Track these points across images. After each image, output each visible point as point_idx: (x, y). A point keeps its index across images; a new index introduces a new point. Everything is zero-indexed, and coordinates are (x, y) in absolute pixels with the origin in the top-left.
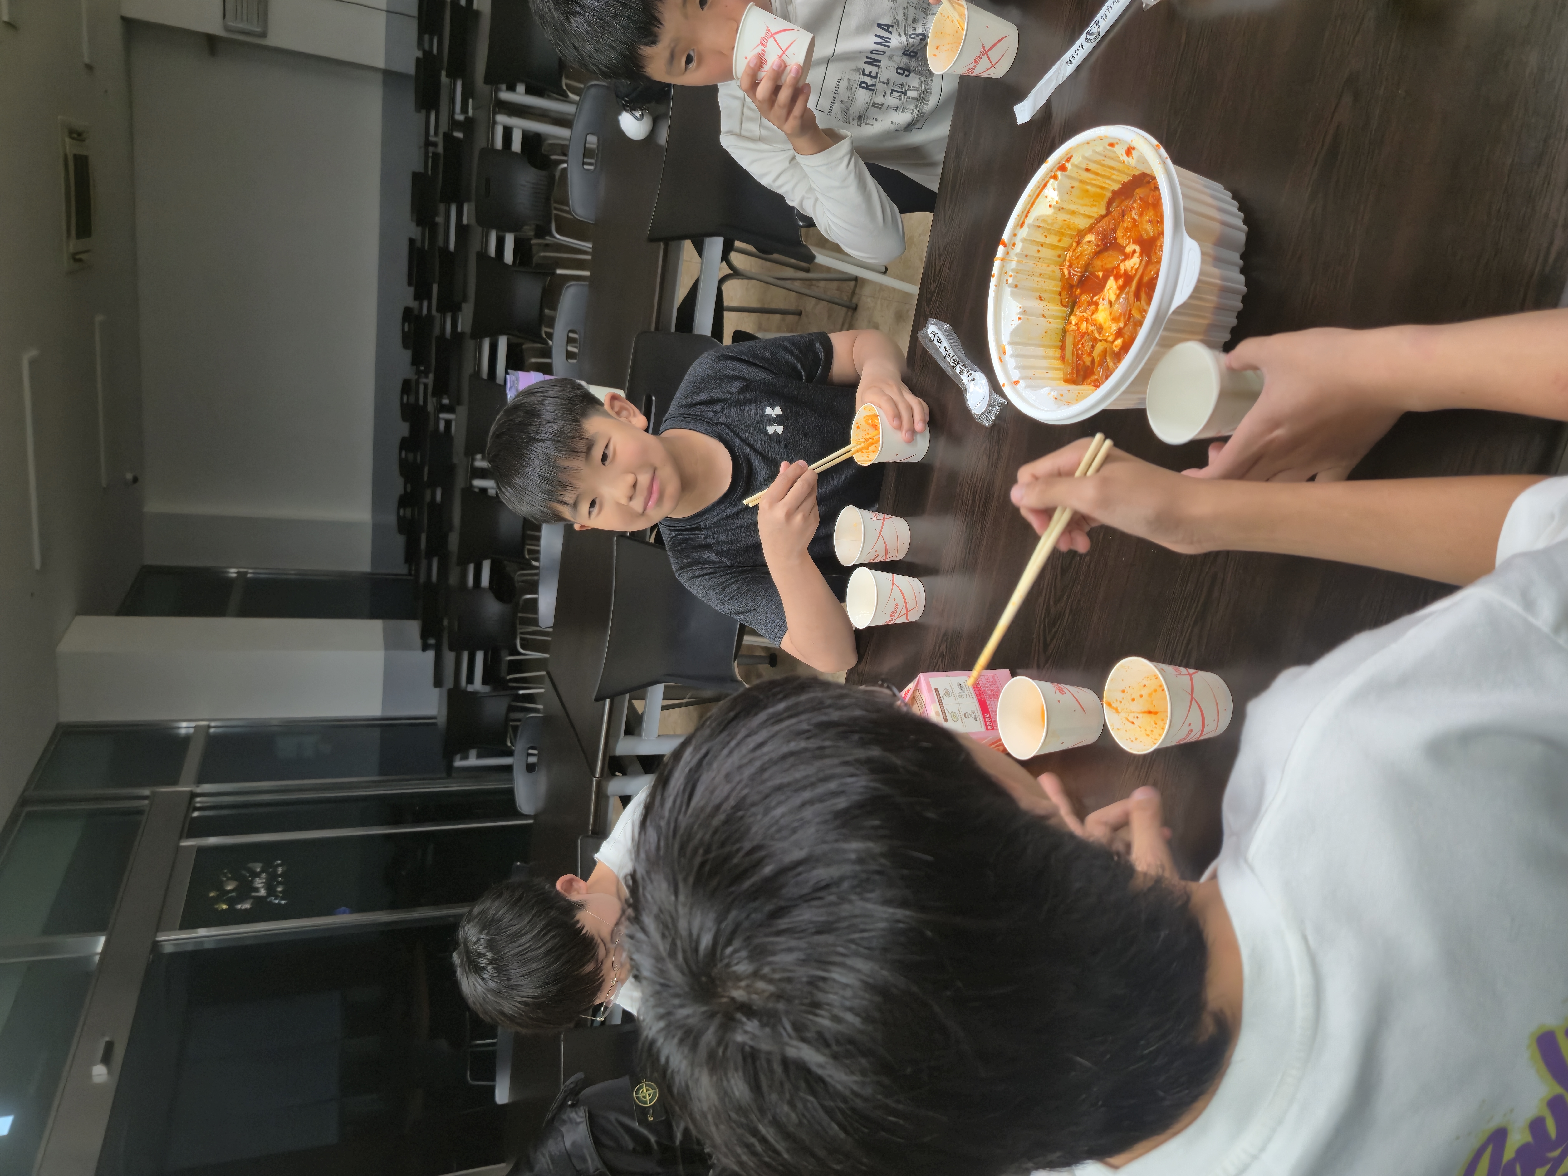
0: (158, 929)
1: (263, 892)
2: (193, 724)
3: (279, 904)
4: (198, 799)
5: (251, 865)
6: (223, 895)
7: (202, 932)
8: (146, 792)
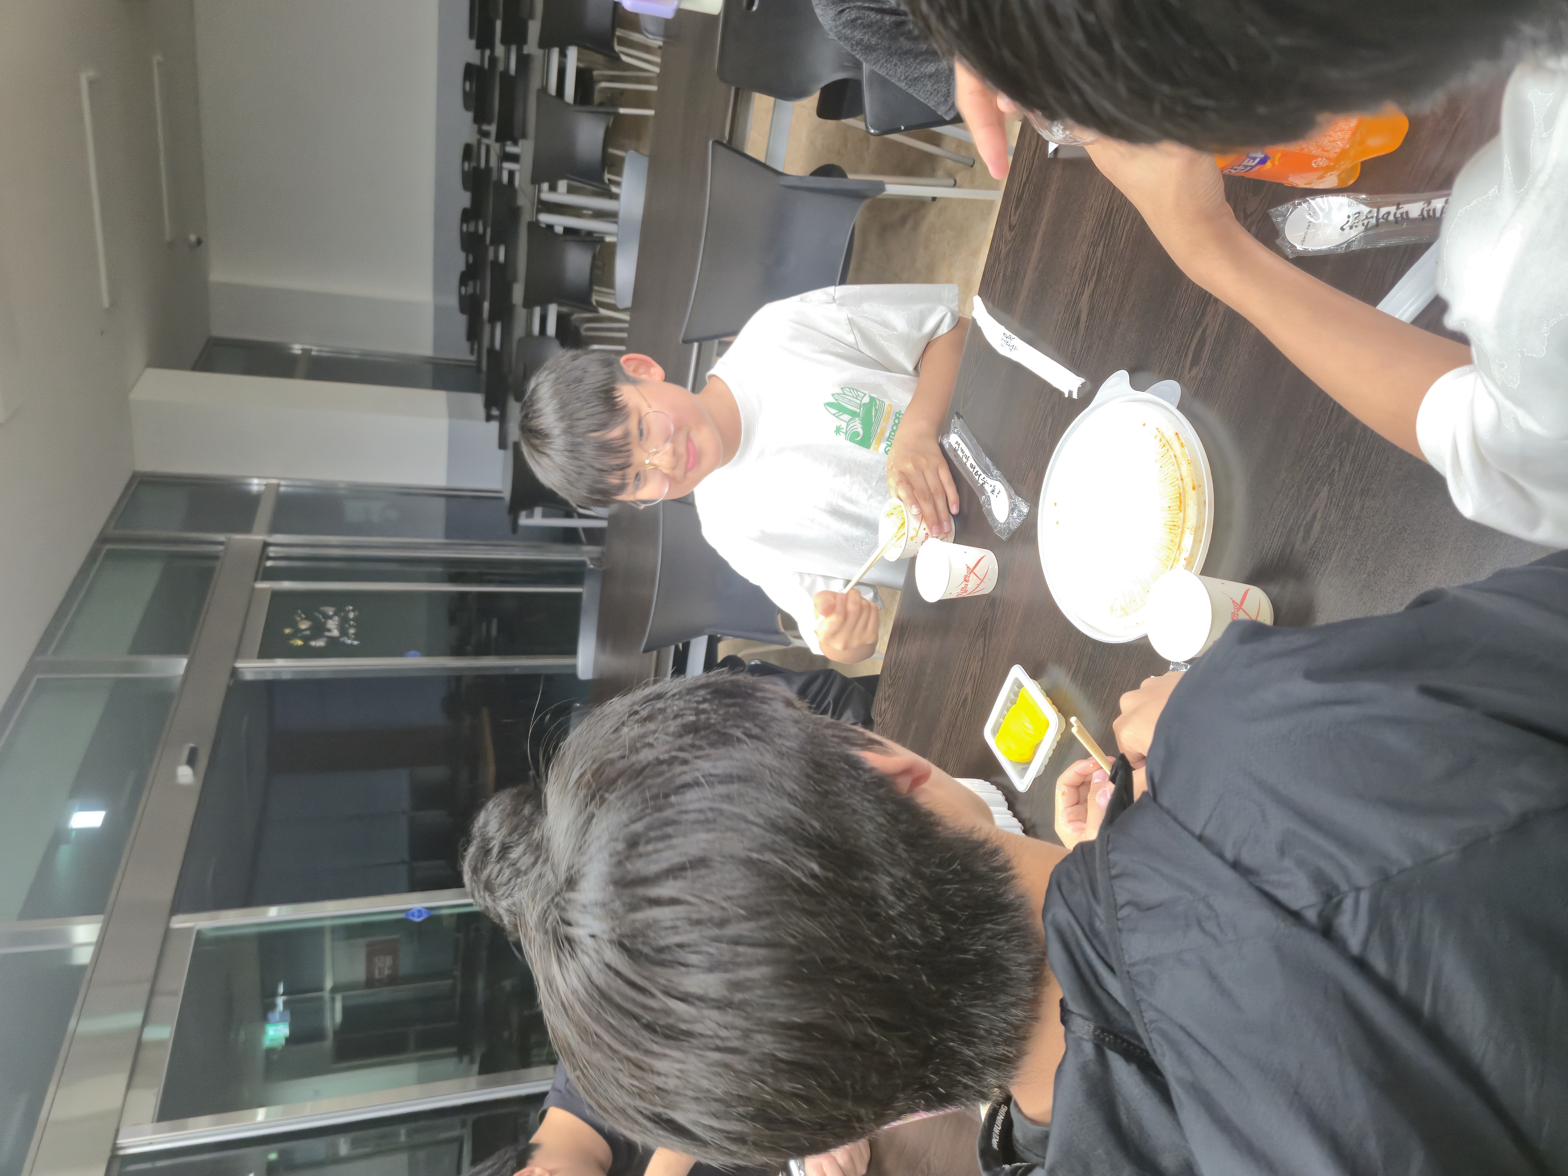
0: (237, 656)
1: (335, 633)
2: (264, 482)
3: (351, 645)
4: (271, 549)
5: (324, 609)
6: (297, 633)
7: (280, 662)
8: (221, 538)
